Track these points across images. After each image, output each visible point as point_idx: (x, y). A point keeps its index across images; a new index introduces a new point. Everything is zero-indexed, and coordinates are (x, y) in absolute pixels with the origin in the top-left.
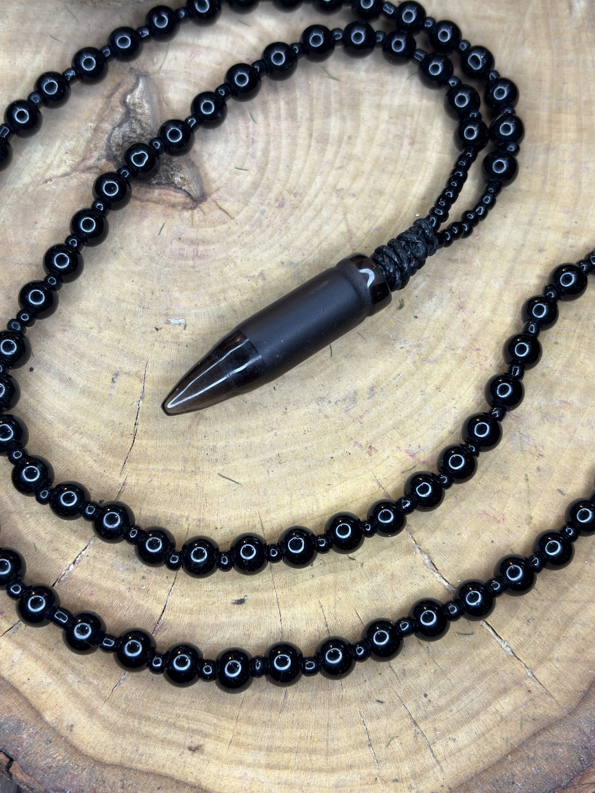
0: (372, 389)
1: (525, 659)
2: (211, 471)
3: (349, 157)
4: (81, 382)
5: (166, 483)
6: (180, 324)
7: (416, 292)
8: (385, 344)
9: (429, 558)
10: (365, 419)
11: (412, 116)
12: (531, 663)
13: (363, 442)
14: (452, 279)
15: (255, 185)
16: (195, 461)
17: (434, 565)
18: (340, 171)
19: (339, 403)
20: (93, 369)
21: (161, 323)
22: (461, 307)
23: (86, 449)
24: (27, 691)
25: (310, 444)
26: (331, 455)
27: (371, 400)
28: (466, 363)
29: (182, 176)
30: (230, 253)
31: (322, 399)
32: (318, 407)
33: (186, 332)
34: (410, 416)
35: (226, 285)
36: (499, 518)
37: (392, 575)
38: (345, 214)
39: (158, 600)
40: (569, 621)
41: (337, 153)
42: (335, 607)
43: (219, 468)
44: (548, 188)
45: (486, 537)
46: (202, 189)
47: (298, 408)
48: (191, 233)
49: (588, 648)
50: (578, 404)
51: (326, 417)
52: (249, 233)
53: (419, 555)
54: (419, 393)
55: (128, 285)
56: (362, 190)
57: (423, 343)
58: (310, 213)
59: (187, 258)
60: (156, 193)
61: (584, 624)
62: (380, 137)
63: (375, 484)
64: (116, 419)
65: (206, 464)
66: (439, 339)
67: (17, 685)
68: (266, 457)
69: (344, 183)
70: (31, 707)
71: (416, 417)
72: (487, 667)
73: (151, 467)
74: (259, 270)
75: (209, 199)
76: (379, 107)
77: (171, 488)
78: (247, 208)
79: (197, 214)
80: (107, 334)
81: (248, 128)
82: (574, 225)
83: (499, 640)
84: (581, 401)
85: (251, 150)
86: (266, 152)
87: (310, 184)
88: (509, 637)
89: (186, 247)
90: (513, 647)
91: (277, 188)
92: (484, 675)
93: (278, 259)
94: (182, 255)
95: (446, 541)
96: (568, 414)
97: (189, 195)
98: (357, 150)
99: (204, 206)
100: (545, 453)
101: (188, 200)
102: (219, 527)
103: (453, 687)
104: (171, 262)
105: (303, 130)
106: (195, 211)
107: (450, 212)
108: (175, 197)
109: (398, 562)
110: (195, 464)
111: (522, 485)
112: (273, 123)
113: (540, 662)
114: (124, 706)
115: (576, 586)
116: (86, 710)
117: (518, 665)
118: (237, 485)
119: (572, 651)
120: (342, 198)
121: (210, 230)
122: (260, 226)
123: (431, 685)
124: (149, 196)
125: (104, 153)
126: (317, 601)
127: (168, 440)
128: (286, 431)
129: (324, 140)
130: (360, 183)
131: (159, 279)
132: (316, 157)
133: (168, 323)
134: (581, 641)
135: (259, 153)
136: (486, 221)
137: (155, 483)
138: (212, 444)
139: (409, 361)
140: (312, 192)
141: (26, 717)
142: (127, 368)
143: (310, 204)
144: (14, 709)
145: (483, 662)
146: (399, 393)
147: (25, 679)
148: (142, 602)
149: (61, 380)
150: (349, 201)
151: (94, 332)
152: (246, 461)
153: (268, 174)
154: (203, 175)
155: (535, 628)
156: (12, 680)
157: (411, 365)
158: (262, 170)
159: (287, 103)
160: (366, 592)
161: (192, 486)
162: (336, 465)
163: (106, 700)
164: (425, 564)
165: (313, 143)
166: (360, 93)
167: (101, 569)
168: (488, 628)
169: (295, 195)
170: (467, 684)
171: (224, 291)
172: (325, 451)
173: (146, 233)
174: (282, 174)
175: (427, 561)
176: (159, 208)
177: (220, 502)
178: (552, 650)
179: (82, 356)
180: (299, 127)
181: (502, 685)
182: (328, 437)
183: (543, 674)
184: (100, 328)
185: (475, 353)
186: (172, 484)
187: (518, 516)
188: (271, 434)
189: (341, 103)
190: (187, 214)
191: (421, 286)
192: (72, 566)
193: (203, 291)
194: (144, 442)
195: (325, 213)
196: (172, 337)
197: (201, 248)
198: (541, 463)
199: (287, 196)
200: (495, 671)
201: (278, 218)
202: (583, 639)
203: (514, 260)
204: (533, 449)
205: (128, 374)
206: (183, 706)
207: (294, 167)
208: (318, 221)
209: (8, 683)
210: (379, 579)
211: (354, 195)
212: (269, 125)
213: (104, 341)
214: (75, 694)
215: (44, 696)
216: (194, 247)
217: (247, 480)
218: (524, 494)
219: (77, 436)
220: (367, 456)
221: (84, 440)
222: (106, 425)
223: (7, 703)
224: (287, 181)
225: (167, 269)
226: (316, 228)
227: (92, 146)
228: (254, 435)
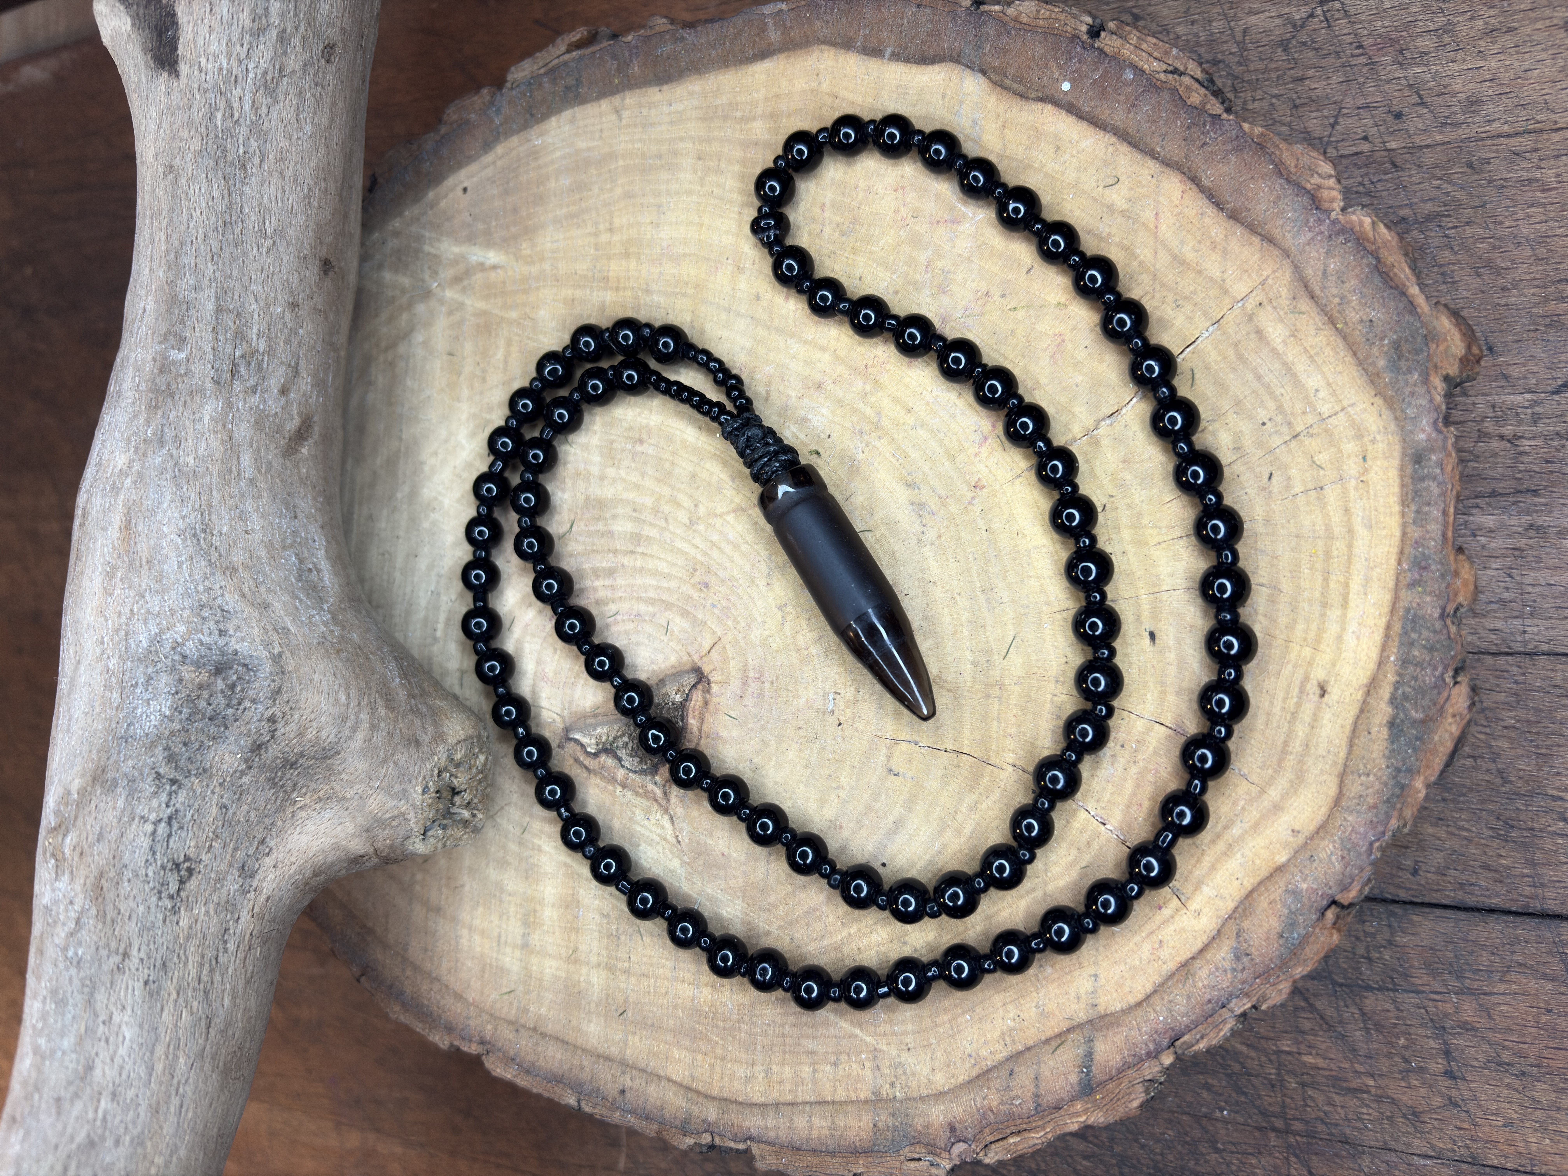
0: (909, 485)
1: (1222, 310)
2: (1000, 667)
3: (656, 510)
4: (898, 810)
5: (1014, 719)
6: (834, 699)
7: (802, 437)
8: (858, 471)
9: (1104, 419)
10: (942, 492)
11: (612, 443)
12: (1227, 301)
13: (969, 495)
14: (788, 397)
15: (685, 613)
16: (988, 686)
17: (1111, 415)
18: (671, 521)
19: (924, 522)
20: (883, 797)
21: (833, 720)
22: (819, 386)
23: (973, 808)
24: (1252, 881)
25: (970, 556)
26: (984, 532)
27: (922, 487)
28: (881, 380)
29: (674, 693)
30: (757, 642)
31: (919, 541)
32: (928, 547)
33: (842, 692)
34: (941, 442)
35: (792, 647)
36: (1059, 340)
37: (1124, 461)
38: (716, 515)
39: (1148, 730)
40: (1178, 260)
41: (650, 524)
42: (1160, 528)
43: (997, 658)
44: (690, 291)
45: (1081, 354)
46: (688, 672)
47: (929, 568)
48: (736, 684)
49: (1210, 237)
50: (929, 253)
51: (939, 537)
52: (736, 621)
53: (1101, 431)
54: (914, 432)
55: (791, 755)
56: (691, 497)
57: (858, 428)
58: (715, 553)
59: (762, 690)
60: (692, 722)
61: (1182, 243)
62: (634, 477)
63: (1017, 482)
64: (940, 773)
65: (991, 673)
66: (854, 410)
67: (1244, 892)
68: (984, 605)
69: (683, 516)
70: (1270, 877)
71: (941, 435)
72: (1231, 352)
73: (994, 735)
74: (776, 610)
75: (699, 664)
76: (602, 478)
77: (1019, 713)
78: (709, 623)
79: (714, 677)
80: (844, 780)
81: (623, 621)
82: (730, 261)
83: (1200, 339)
84: (926, 250)
85: (647, 618)
86: (650, 601)
87: (684, 553)
88: (1196, 328)
89: (750, 690)
90: (1209, 323)
91: (687, 589)
92: (1240, 357)
93: (764, 589)
94: (759, 694)
95: (1085, 400)
96: (941, 264)
97: (694, 686)
98: (648, 502)
99: (706, 669)
100: (984, 289)
101: (700, 687)
102: (1065, 660)
103: (1254, 392)
104: (766, 707)
105: (627, 561)
106: (712, 679)
107: (715, 400)
108: (697, 701)
109: (1109, 455)
110: (992, 686)
111: (1021, 314)
112: (620, 594)
113: (1226, 292)
114: (1270, 771)
115: (1138, 251)
116: (1275, 814)
117: (1229, 318)
118: (1017, 639)
119: (1214, 256)
120: (699, 518)
121: (732, 663)
122: (728, 608)
123: (1251, 417)
124: (695, 730)
125: (649, 778)
126: (1153, 549)
127: (964, 715)
128: (955, 582)
129: (637, 538)
130: (683, 499)
131: (785, 721)
132: (655, 547)
133: (832, 712)
134: (1202, 246)
135: (651, 609)
136: (724, 359)
137: (1013, 731)
138: (969, 666)
139: (878, 444)
140: (692, 551)
141: (1282, 884)
142: (883, 759)
143: (705, 554)
144: (1272, 898)
145: (1225, 358)
146: (914, 454)
147: (1237, 883)
148: (1151, 748)
149: (896, 833)
150: (702, 510)
151: (843, 794)
152: (989, 628)
153: (673, 599)
154: (673, 671)
155: (1186, 298)
156: (1237, 898)
157: (882, 441)
158: (669, 606)
159: (598, 577)
160: (1143, 492)
161: (1017, 689)
162: (995, 526)
163: (1263, 791)
164: (1111, 424)
165: (640, 550)
166: (587, 498)
167: (1112, 794)
168: (1186, 352)
169: (695, 570)
170: (1250, 377)
171: (798, 650)
172: (978, 538)
173: (734, 734)
174: (673, 584)
175: (1108, 422)
176: (708, 718)
177: (1035, 657)
178: (1212, 279)
179: (869, 808)
180: (623, 565)
181: (1253, 336)
182: (963, 534)
183: (1240, 289)
184: (838, 787)
185: (870, 370)
186: (1015, 712)
187: (1057, 318)
188: (958, 598)
189: (598, 519)
190: (715, 688)
191: (795, 431)
192: (1108, 826)
193: (798, 672)
194: (966, 742)
195: (715, 537)
196: (848, 708)
197: (751, 674)
198: (996, 293)
199: (696, 579)
200: (1236, 345)
201: (721, 589)
202: (1200, 242)
203: (768, 327)
204: (979, 302)
205: (889, 758)
206: (1272, 703)
207: (666, 571)
208: (723, 545)
209: (1241, 902)
210: (1128, 476)
211: (696, 506)
212: (621, 598)
213: (853, 783)
214: (1256, 826)
215: (1258, 862)
216: (750, 681)
217: (1011, 627)
218: (1032, 312)
219: (959, 817)
220: (985, 490)
221: (964, 809)
222: (947, 784)
223: (1266, 905)
224: (680, 579)
225: (774, 712)
226: (731, 547)
227: (641, 791)
228: (959, 619)
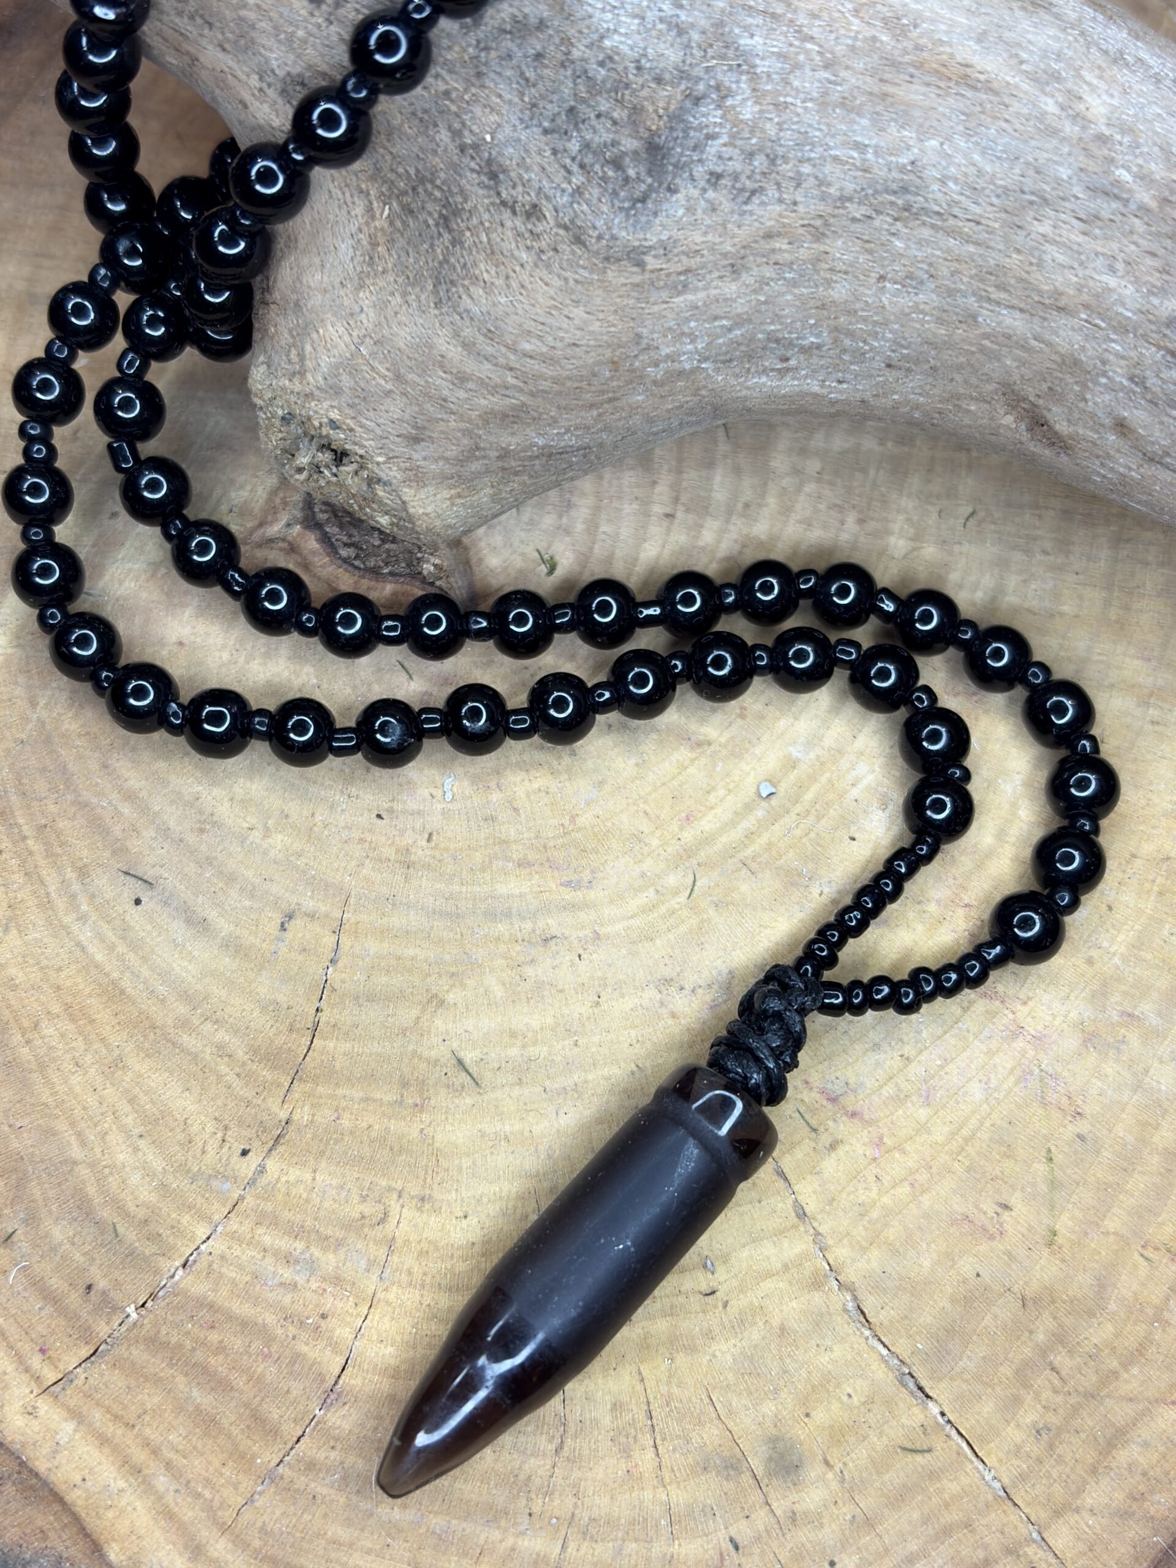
1: (1028, 1504)
4: (224, 926)
5: (365, 1125)
8: (792, 884)
12: (1039, 1514)
16: (422, 1084)
17: (863, 1312)
19: (700, 991)
20: (248, 903)
23: (221, 1050)
24: (80, 1502)
29: (437, 561)
31: (668, 981)
32: (659, 996)
36: (992, 1230)
37: (782, 1328)
39: (335, 1346)
40: (1117, 1437)
42: (668, 1383)
45: (967, 1266)
46: (469, 586)
47: (623, 996)
49: (1152, 1492)
50: (1154, 1020)
51: (674, 1016)
61: (1146, 1445)
62: (802, 507)
64: (282, 998)
65: (443, 1091)
67: (61, 1488)
68: (557, 1086)
70: (84, 1532)
72: (954, 1516)
73: (340, 1092)
76: (804, 452)
77: (374, 1134)
80: (278, 840)
83: (981, 1466)
84: (1159, 1014)
85: (565, 520)
88: (1000, 1461)
90: (1006, 1481)
92: (947, 1531)
96: (1134, 1039)
98: (760, 530)
100: (1086, 1109)
102: (458, 1213)
103: (887, 1551)
109: (794, 1304)
110: (421, 1092)
111: (1041, 1169)
113: (1058, 1514)
114: (257, 1543)
115: (1135, 1371)
116: (186, 1547)
117: (1013, 1517)
119: (1119, 1496)
123: (843, 1544)
125: (299, 515)
126: (636, 1366)
127: (376, 1044)
128: (596, 1039)
134: (1138, 1477)
137: (346, 1122)
141: (73, 1551)
142: (309, 904)
144: (52, 1535)
145: (947, 1506)
147: (77, 1479)
148: (304, 1349)
149: (188, 921)
151: (256, 836)
152: (516, 1091)
155: (1051, 1447)
156: (52, 1478)
160: (729, 1357)
161: (415, 1134)
163: (225, 1529)
164: (846, 1311)
167: (233, 1282)
168: (960, 1440)
170: (913, 1546)
175: (851, 1305)
177: (464, 1166)
178: (1080, 1490)
179: (231, 879)
181: (981, 1554)
183: (1061, 1537)
184: (267, 829)
186: (376, 1127)
187: (1030, 1229)
192: (180, 1272)
194: (331, 1044)
198: (1078, 1129)
200: (968, 1525)
202: (1144, 1474)
204: (1065, 1100)
205: (312, 916)
209: (45, 1484)
210: (757, 1333)
213: (273, 853)
214: (169, 1515)
215: (110, 1514)
218: (1043, 1187)
219: (208, 1027)
221: (222, 1036)
222: (264, 1009)
223: (39, 1523)
227: (278, 501)
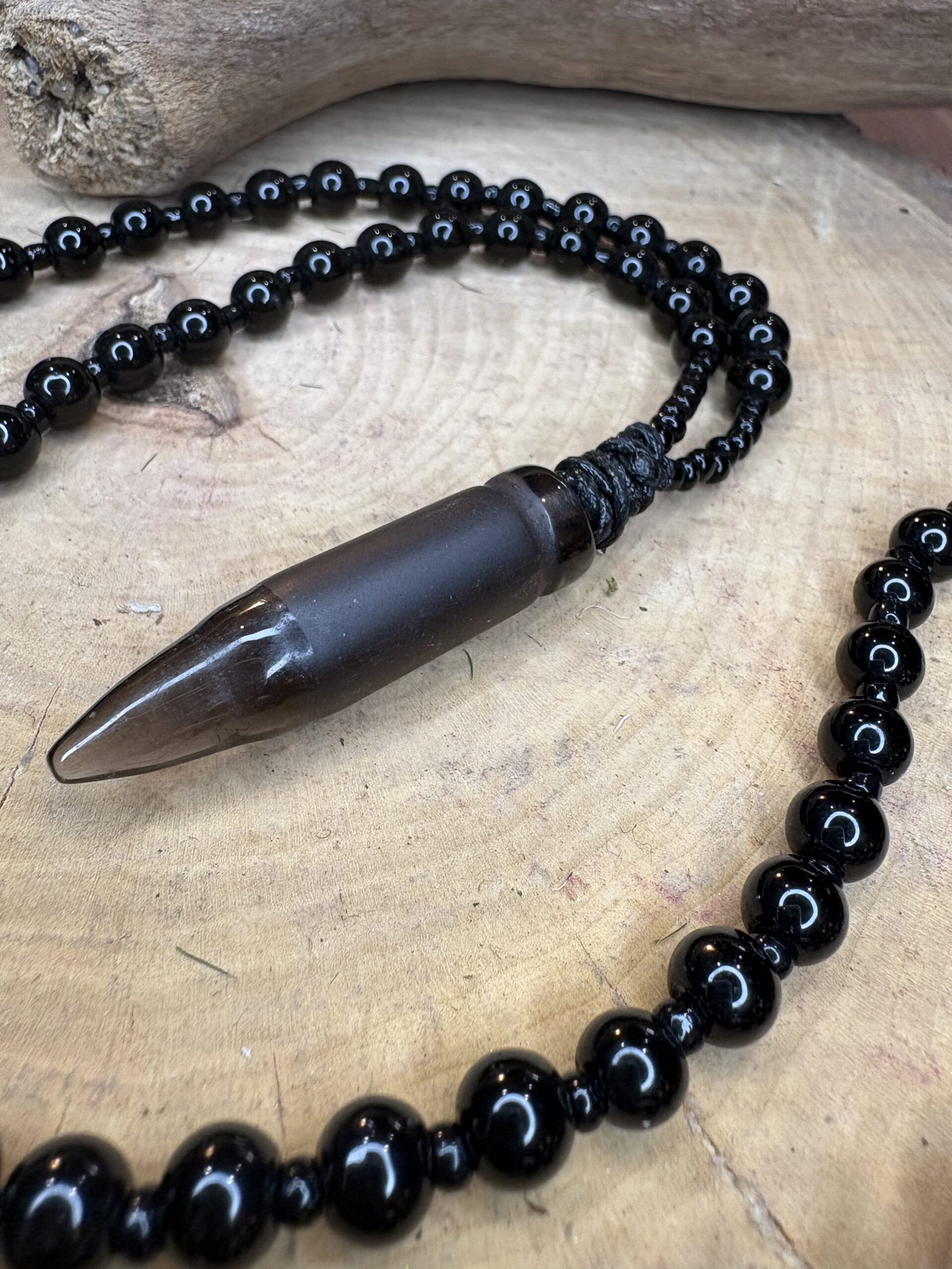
0: (564, 744)
2: (161, 941)
3: (500, 378)
6: (149, 613)
7: (638, 568)
8: (586, 655)
9: (761, 1200)
10: (553, 810)
11: (599, 334)
13: (551, 864)
14: (702, 550)
15: (332, 408)
16: (122, 913)
17: (778, 1224)
18: (482, 395)
19: (492, 774)
21: (109, 611)
22: (730, 595)
25: (420, 870)
26: (474, 898)
27: (563, 769)
28: (760, 694)
29: (204, 393)
30: (274, 500)
31: (451, 765)
32: (441, 783)
33: (160, 627)
34: (656, 805)
38: (494, 449)
41: (477, 373)
43: (182, 932)
45: (904, 1128)
47: (395, 784)
48: (205, 470)
51: (461, 805)
52: (314, 472)
53: (731, 1195)
54: (672, 754)
55: (59, 547)
57: (666, 655)
59: (188, 505)
60: (150, 412)
63: (588, 974)
65: (151, 919)
66: (698, 650)
68: (310, 902)
69: (492, 408)
71: (671, 806)
74: (328, 526)
75: (247, 423)
76: (543, 322)
77: (42, 989)
78: (315, 437)
79: (221, 444)
81: (328, 338)
85: (330, 363)
87: (430, 410)
89: (190, 489)
91: (372, 412)
93: (368, 510)
94: (180, 502)
95: (799, 1144)
97: (211, 417)
99: (238, 433)
101: (208, 424)
102: (154, 1107)
106: (218, 440)
108: (185, 419)
110: (120, 923)
112: (369, 334)
121: (241, 467)
122: (337, 462)
124: (137, 416)
129: (455, 356)
131: (123, 537)
132: (442, 376)
133: (124, 612)
135: (344, 369)
138: (173, 869)
139: (640, 688)
140: (435, 418)
143: (429, 435)
146: (626, 755)
150: (501, 432)
153: (358, 394)
154: (240, 391)
157: (646, 697)
158: (347, 388)
159: (397, 313)
161: (103, 982)
162: (485, 923)
165: (437, 359)
166: (513, 307)
172: (458, 887)
173: (117, 466)
174: (382, 395)
176: (152, 435)
180: (413, 340)
182: (467, 853)
185: (774, 676)
188: (327, 845)
189: (484, 317)
190: (201, 443)
191: (647, 560)
196: (128, 637)
197: (218, 491)
199: (389, 423)
201: (371, 452)
205: (8, 709)
207: (404, 387)
211: (509, 425)
212: (363, 336)
216: (205, 489)
217: (252, 965)
220: (564, 899)
224: (391, 403)
225: (142, 522)
228: (283, 848)
